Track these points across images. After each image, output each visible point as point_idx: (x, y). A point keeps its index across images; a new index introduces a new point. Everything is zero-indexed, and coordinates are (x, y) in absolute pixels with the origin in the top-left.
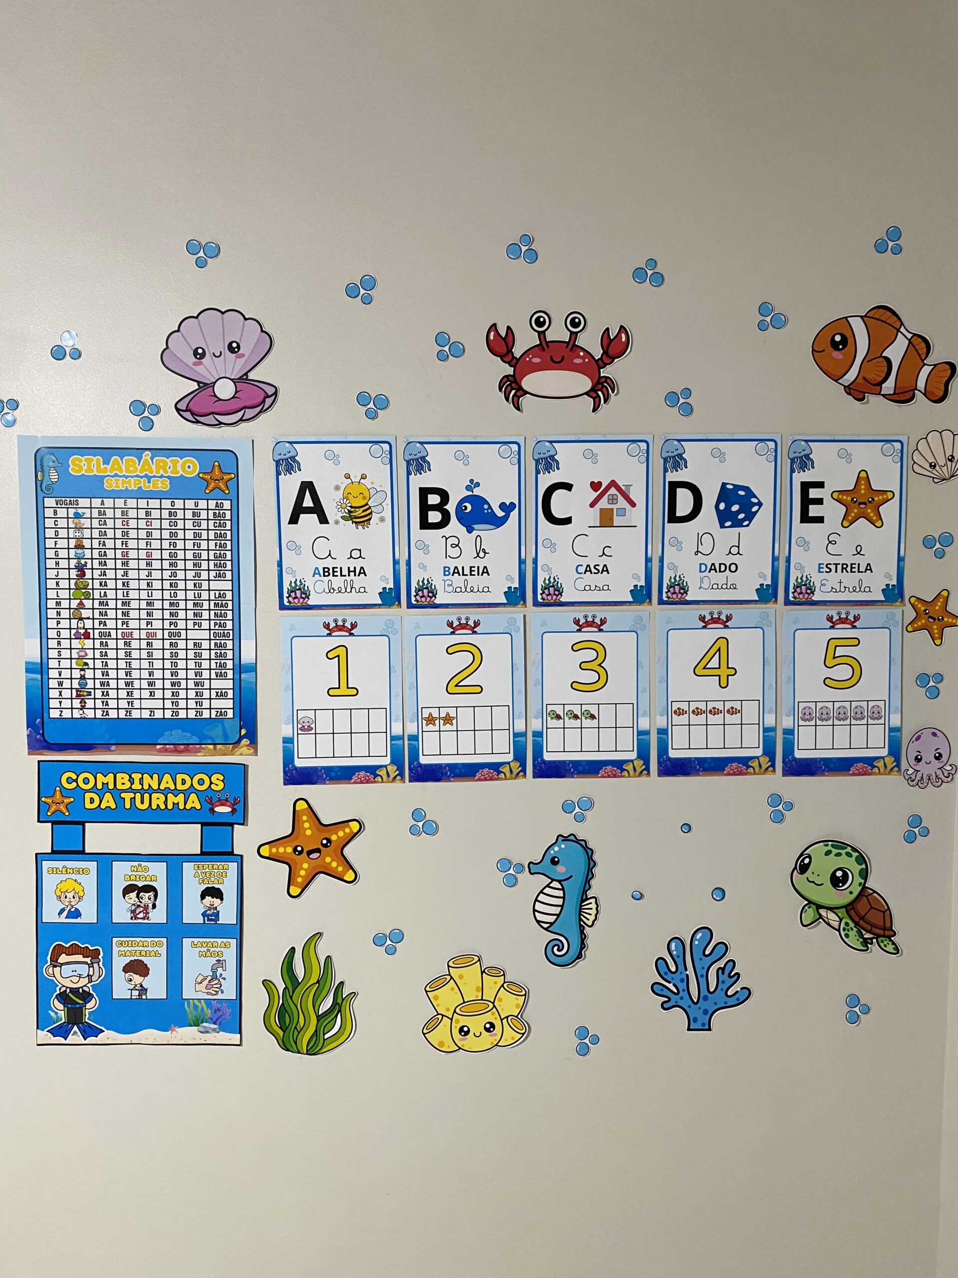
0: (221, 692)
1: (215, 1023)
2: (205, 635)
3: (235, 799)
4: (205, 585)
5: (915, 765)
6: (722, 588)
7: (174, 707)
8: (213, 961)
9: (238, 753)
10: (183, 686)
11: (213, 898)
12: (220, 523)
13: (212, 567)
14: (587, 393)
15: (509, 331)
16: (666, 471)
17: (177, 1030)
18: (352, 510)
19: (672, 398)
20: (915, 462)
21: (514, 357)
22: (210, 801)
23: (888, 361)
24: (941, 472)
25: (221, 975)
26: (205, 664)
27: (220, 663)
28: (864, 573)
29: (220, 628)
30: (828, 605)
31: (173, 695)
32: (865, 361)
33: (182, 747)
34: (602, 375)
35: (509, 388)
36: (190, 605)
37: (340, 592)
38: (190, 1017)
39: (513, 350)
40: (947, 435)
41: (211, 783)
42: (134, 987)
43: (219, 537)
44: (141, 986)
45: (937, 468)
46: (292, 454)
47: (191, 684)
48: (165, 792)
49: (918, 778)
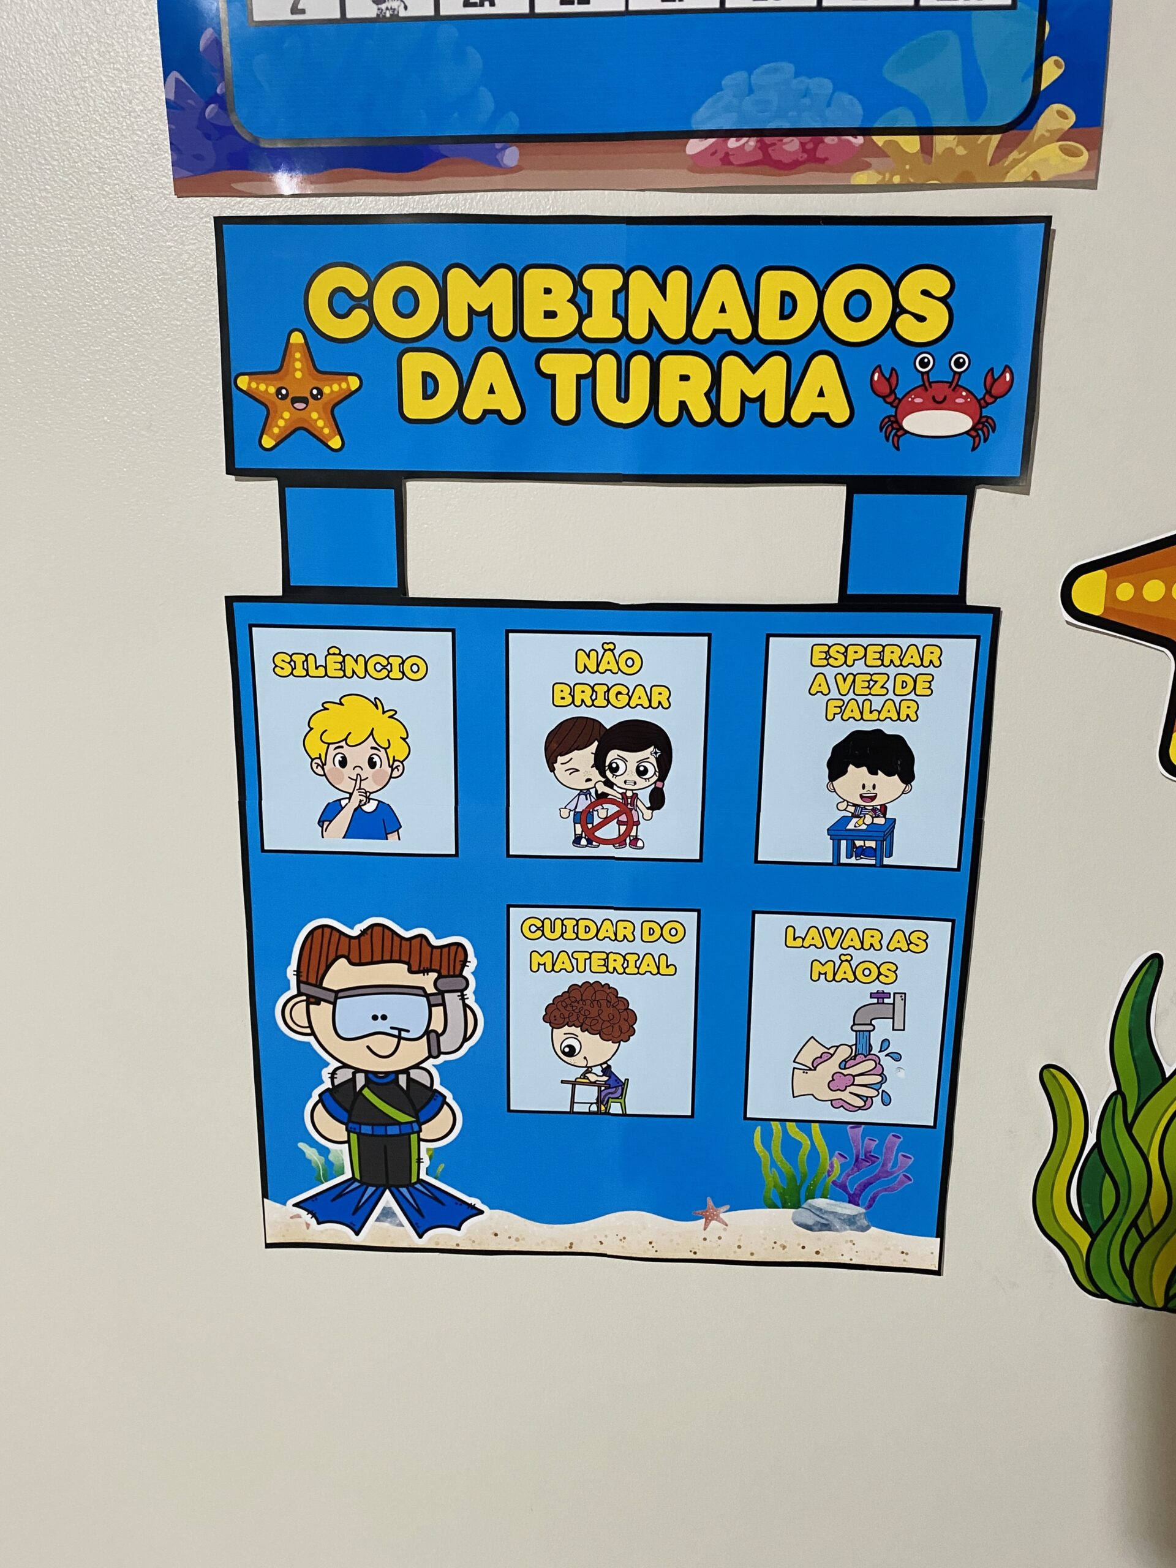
1: (853, 1200)
8: (860, 994)
9: (1023, 167)
11: (873, 772)
17: (722, 1216)
25: (885, 1044)
38: (770, 1177)
41: (898, 310)
42: (584, 1076)
44: (607, 1070)
48: (714, 352)
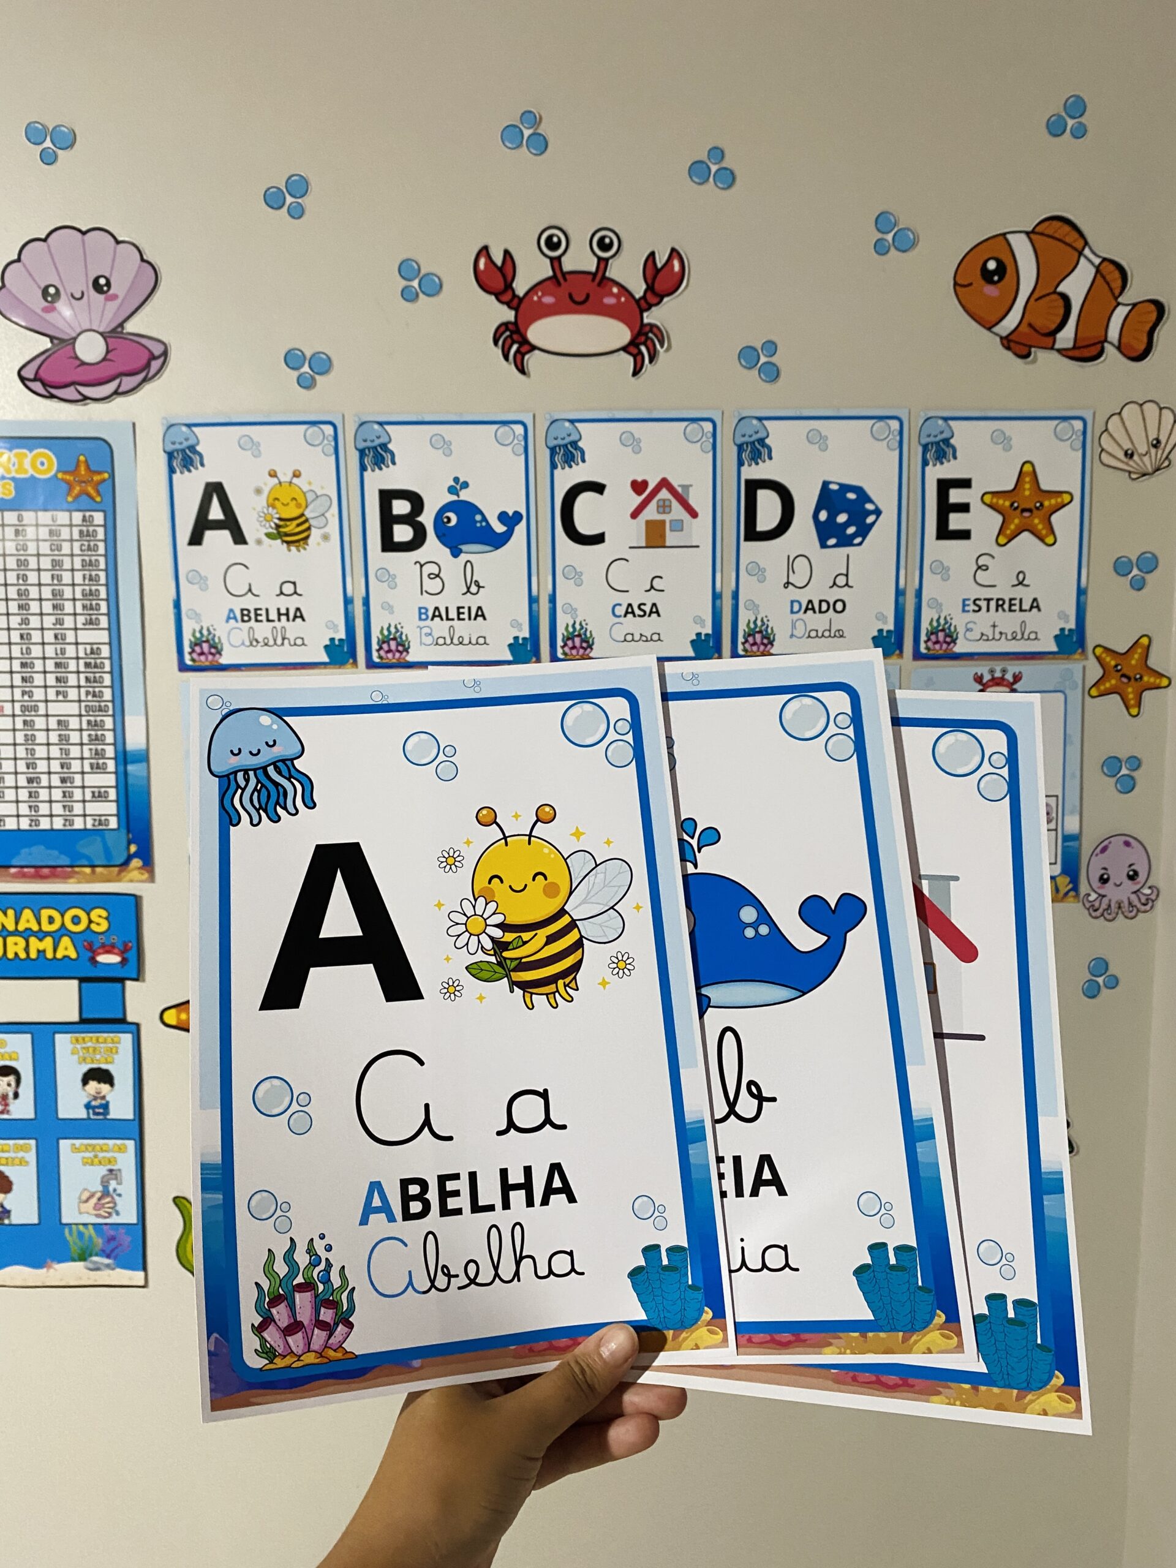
0: (99, 792)
1: (108, 1257)
2: (74, 708)
3: (125, 945)
4: (70, 637)
5: (1099, 888)
6: (823, 636)
7: (33, 813)
8: (103, 1171)
9: (127, 878)
10: (45, 783)
11: (99, 1082)
12: (89, 545)
13: (79, 610)
14: (624, 349)
15: (508, 257)
16: (740, 463)
17: (54, 1266)
18: (281, 523)
19: (748, 356)
20: (1103, 450)
21: (514, 296)
22: (90, 947)
23: (1066, 299)
24: (1141, 464)
25: (115, 1190)
26: (75, 752)
27: (96, 750)
28: (1027, 613)
29: (95, 699)
30: (977, 660)
31: (30, 796)
32: (1032, 300)
33: (46, 871)
34: (646, 321)
35: (509, 341)
36: (50, 665)
37: (266, 644)
38: (73, 1248)
39: (514, 285)
40: (1151, 410)
41: (90, 922)
43: (88, 565)
45: (1136, 457)
46: (191, 442)
47: (56, 780)
48: (25, 935)
49: (1104, 906)
